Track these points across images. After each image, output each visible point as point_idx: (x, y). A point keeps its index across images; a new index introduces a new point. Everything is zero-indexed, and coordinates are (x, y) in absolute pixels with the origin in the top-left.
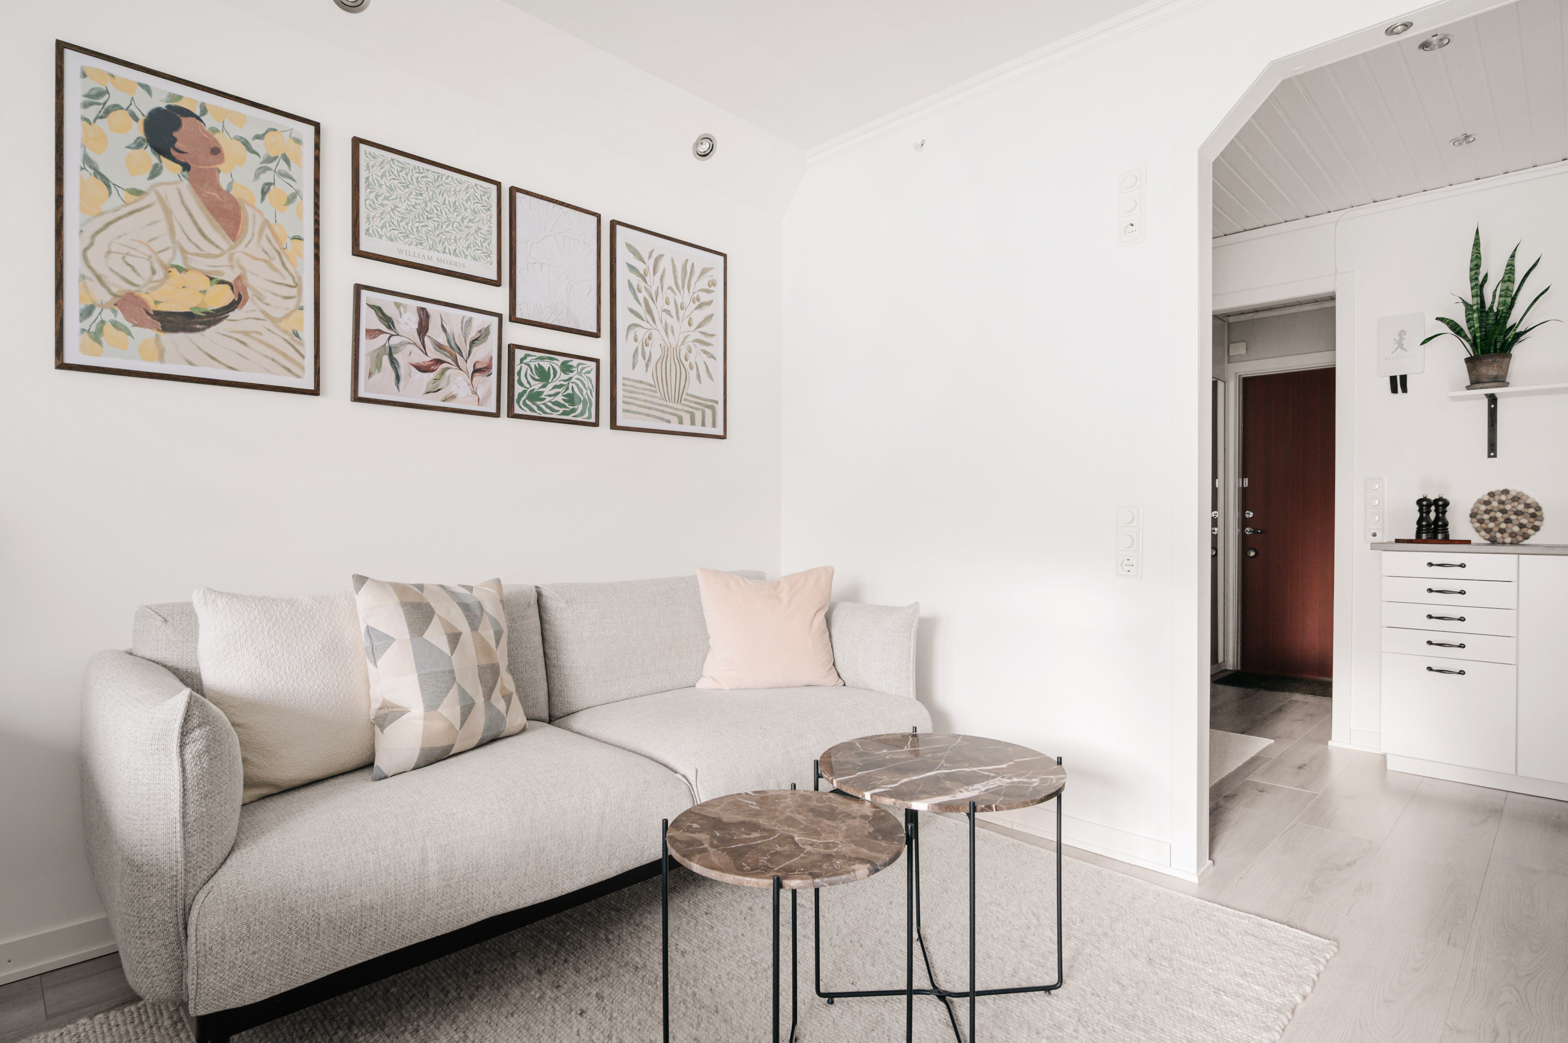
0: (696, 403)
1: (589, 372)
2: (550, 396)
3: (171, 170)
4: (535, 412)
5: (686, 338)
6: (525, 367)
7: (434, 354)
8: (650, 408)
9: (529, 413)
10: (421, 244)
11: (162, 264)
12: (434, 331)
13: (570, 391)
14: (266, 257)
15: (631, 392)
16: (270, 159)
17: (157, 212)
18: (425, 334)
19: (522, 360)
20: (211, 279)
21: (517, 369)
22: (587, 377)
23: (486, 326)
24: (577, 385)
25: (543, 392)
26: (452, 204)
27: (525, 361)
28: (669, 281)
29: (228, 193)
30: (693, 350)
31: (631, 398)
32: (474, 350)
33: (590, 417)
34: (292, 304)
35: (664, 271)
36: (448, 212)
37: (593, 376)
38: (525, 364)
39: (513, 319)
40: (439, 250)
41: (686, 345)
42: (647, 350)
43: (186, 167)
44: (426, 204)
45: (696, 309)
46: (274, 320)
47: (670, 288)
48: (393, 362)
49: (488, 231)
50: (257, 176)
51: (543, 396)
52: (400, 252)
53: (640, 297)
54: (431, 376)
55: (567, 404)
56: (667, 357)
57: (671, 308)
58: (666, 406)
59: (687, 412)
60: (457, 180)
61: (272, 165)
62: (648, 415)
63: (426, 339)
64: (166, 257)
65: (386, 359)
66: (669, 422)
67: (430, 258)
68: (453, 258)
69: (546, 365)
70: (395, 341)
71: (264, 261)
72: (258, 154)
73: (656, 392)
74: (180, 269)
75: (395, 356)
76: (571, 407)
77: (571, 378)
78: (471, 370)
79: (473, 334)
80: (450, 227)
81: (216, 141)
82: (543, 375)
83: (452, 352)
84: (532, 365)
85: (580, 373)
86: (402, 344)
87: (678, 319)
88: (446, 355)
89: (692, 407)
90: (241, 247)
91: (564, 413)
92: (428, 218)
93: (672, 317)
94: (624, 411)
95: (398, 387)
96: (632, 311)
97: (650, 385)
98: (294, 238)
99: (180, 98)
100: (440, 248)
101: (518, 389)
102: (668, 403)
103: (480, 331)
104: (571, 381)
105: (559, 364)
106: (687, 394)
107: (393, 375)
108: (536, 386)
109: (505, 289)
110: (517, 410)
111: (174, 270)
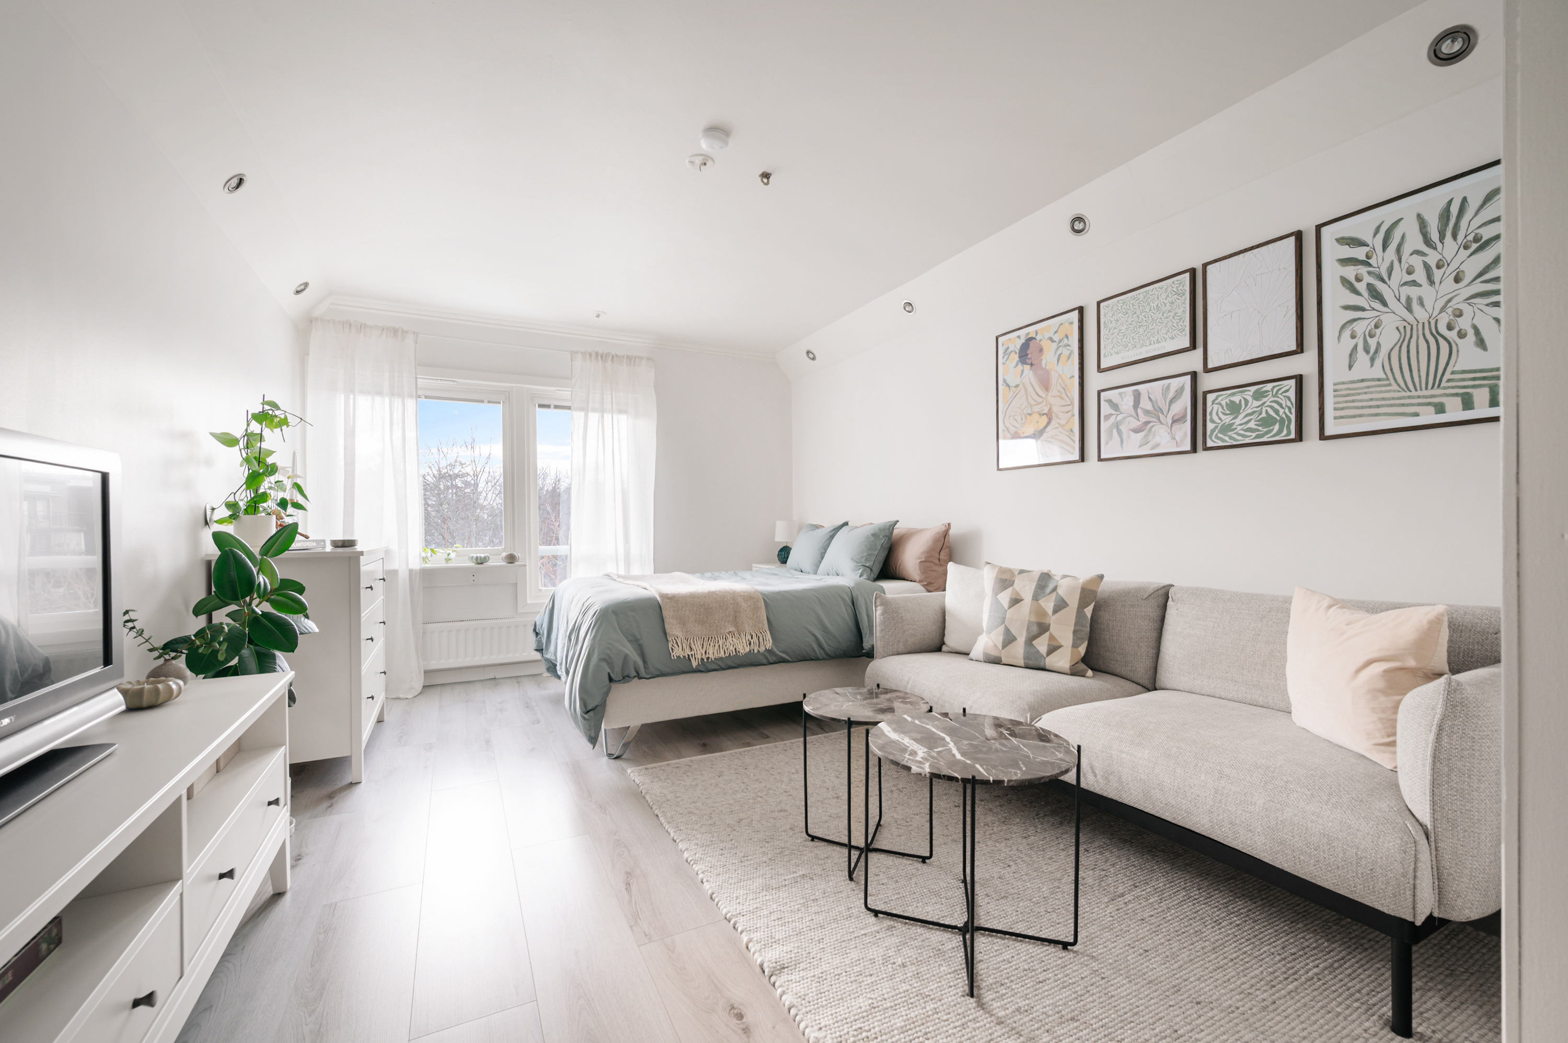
0: (1474, 379)
1: (1287, 391)
2: (1241, 425)
3: (1027, 367)
4: (1227, 442)
5: (1449, 301)
6: (1216, 407)
7: (1143, 418)
8: (1378, 407)
9: (1221, 444)
10: (1135, 347)
11: (1024, 414)
12: (1145, 404)
13: (1264, 415)
14: (1059, 394)
15: (1348, 395)
16: (1060, 341)
17: (1022, 392)
18: (1138, 407)
19: (1213, 402)
20: (1040, 414)
21: (1209, 410)
22: (1284, 396)
23: (1181, 385)
24: (1271, 407)
25: (1234, 423)
26: (1155, 307)
27: (1216, 402)
28: (1415, 241)
29: (1045, 368)
30: (1464, 312)
31: (1346, 402)
32: (1172, 407)
33: (1289, 433)
34: (1069, 414)
35: (1403, 237)
36: (1153, 315)
37: (1292, 394)
38: (1216, 404)
39: (1207, 370)
40: (1147, 344)
41: (1450, 311)
42: (1372, 343)
43: (1032, 365)
44: (1138, 317)
45: (1471, 255)
46: (1062, 426)
47: (1417, 252)
48: (1120, 432)
49: (1183, 311)
50: (1055, 353)
51: (1234, 427)
52: (1123, 358)
53: (1361, 287)
54: (1143, 434)
55: (1260, 428)
56: (1411, 337)
57: (1420, 275)
58: (1409, 397)
59: (1456, 395)
60: (1159, 287)
61: (1061, 344)
62: (1377, 415)
63: (1139, 411)
64: (1025, 412)
65: (1115, 431)
66: (1417, 415)
67: (1141, 353)
68: (1157, 346)
69: (1237, 399)
70: (1120, 417)
71: (1059, 396)
72: (1055, 342)
73: (1390, 385)
74: (1030, 414)
75: (1120, 427)
76: (1265, 430)
77: (1265, 403)
78: (1170, 422)
79: (1171, 394)
80: (1154, 324)
81: (1041, 345)
82: (1234, 409)
83: (1156, 413)
84: (1224, 403)
85: (1275, 396)
86: (1124, 418)
87: (1431, 282)
88: (1153, 417)
89: (1465, 387)
90: (1050, 394)
91: (1256, 437)
92: (1140, 326)
93: (1420, 286)
94: (1335, 418)
95: (1122, 447)
96: (1347, 308)
97: (1379, 380)
98: (1071, 378)
99: (1029, 333)
100: (1147, 343)
101: (1210, 426)
102: (1414, 393)
103: (1176, 391)
104: (1265, 405)
105: (1251, 393)
106: (1453, 373)
107: (1119, 439)
108: (1227, 419)
109: (1199, 351)
110: (1210, 444)
111: (1028, 416)
